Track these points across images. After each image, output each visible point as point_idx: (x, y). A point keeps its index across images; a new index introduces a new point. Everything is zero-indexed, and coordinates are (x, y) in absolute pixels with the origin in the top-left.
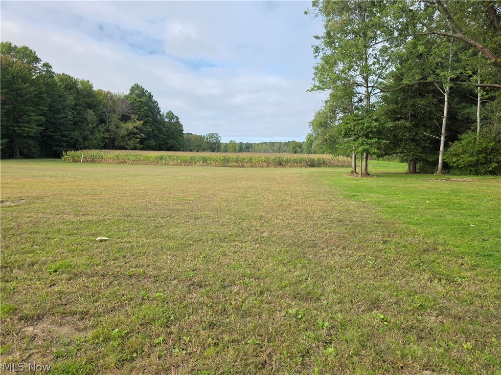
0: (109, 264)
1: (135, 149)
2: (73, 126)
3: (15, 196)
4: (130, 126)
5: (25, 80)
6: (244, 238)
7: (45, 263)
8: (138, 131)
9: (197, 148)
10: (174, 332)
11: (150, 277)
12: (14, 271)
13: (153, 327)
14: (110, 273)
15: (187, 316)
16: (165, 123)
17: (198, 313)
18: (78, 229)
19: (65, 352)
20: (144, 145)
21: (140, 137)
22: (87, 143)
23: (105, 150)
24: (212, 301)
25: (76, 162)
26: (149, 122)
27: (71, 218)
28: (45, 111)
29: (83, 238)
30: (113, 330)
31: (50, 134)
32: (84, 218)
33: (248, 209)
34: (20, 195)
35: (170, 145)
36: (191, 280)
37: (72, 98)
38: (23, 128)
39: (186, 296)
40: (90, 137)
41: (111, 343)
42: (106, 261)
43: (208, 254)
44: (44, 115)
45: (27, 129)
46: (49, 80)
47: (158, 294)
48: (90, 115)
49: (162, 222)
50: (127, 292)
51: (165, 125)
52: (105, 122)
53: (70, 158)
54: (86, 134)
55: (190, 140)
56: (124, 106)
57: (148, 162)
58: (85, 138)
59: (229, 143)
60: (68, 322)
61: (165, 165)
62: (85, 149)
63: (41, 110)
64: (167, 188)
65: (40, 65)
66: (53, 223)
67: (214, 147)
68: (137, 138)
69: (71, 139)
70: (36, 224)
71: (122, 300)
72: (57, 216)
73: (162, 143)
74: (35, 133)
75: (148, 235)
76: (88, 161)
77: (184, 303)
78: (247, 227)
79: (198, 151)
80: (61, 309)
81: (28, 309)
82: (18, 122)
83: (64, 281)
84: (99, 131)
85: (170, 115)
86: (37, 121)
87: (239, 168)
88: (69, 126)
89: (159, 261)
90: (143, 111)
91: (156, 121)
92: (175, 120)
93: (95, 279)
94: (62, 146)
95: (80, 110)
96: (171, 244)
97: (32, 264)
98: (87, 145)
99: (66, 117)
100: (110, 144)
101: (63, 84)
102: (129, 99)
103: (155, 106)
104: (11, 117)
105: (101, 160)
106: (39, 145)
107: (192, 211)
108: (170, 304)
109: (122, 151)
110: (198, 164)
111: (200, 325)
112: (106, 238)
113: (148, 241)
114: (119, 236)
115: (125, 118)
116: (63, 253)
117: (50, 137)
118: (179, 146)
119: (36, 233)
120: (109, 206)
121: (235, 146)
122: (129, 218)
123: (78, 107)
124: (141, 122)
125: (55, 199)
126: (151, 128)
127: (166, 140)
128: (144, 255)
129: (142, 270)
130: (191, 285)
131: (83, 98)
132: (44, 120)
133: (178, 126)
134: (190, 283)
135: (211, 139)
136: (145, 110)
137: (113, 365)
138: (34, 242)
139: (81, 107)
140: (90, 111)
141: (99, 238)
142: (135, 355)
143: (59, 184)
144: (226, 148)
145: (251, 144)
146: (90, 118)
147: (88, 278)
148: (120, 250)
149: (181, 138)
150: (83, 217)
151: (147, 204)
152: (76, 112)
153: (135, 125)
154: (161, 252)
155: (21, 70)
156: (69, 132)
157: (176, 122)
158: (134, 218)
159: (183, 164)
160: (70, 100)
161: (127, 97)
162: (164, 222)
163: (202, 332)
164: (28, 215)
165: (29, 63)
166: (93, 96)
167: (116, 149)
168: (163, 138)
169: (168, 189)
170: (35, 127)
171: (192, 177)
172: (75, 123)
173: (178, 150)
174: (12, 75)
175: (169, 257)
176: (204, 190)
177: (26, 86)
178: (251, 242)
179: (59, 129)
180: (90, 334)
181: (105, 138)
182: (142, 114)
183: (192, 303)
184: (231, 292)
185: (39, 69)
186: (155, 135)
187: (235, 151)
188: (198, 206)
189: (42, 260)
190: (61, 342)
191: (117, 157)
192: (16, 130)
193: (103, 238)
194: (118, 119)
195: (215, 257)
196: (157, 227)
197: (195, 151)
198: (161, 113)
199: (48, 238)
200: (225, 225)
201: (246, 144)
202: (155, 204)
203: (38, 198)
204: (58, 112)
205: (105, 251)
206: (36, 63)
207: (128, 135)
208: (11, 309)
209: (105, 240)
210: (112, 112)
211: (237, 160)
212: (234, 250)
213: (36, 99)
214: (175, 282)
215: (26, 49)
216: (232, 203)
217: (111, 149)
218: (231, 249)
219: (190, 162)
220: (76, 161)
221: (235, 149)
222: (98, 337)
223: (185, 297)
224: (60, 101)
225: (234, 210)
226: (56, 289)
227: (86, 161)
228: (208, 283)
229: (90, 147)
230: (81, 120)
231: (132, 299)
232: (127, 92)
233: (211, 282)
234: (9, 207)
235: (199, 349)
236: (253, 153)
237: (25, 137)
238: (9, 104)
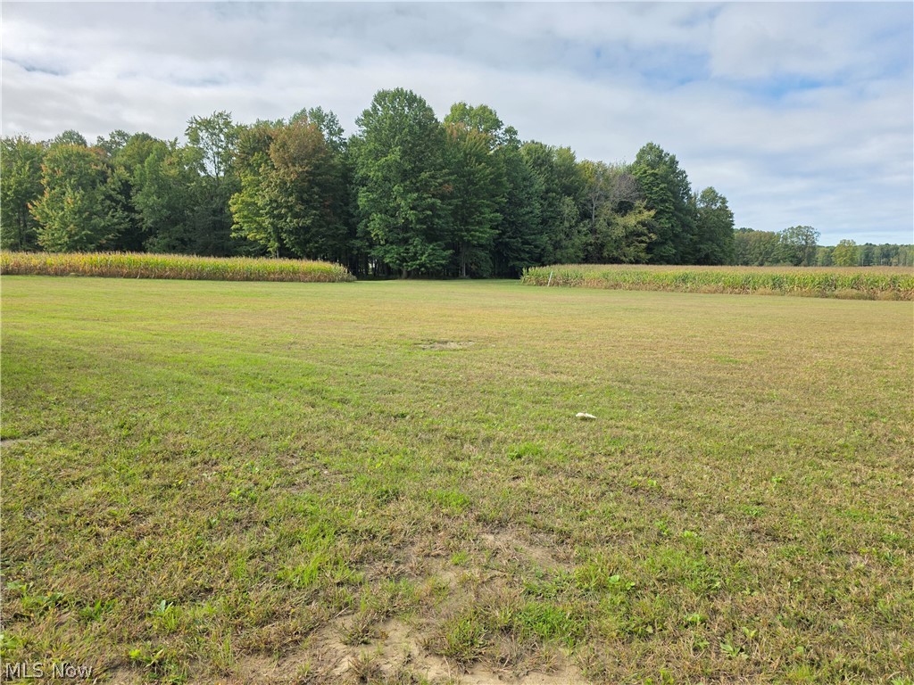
0: (598, 460)
1: (637, 262)
2: (540, 227)
3: (461, 334)
4: (631, 220)
5: (479, 159)
6: (879, 457)
7: (504, 441)
8: (645, 230)
9: (760, 258)
10: (723, 610)
11: (671, 497)
12: (465, 446)
13: (681, 591)
14: (601, 477)
15: (747, 589)
16: (697, 211)
17: (770, 590)
18: (548, 395)
19: (539, 589)
20: (655, 256)
21: (648, 240)
22: (558, 254)
23: (586, 265)
24: (802, 574)
25: (541, 285)
26: (668, 212)
27: (536, 375)
28: (503, 204)
29: (556, 409)
30: (611, 575)
31: (507, 240)
32: (555, 378)
33: (888, 394)
34: (467, 334)
35: (703, 254)
36: (752, 520)
37: (542, 179)
38: (472, 233)
39: (745, 551)
40: (564, 243)
41: (609, 596)
42: (593, 455)
43: (790, 478)
44: (501, 211)
45: (477, 234)
46: (513, 154)
47: (687, 533)
48: (568, 206)
49: (689, 399)
50: (630, 515)
51: (696, 216)
52: (590, 217)
53: (533, 278)
54: (558, 239)
55: (746, 242)
56: (623, 186)
57: (660, 286)
58: (557, 245)
59: (839, 246)
60: (542, 541)
61: (690, 292)
62: (555, 263)
63: (498, 203)
64: (695, 336)
65: (502, 131)
66: (512, 380)
67: (800, 254)
68: (642, 242)
69: (536, 247)
70: (490, 378)
71: (623, 528)
72: (517, 370)
73: (689, 250)
74: (487, 239)
75: (664, 420)
76: (558, 284)
77: (741, 563)
78: (886, 435)
79: (761, 264)
80: (530, 517)
81: (486, 507)
82: (467, 223)
83: (531, 475)
84: (579, 232)
85: (710, 195)
86: (491, 220)
87: (861, 301)
88: (534, 226)
89: (686, 472)
90: (656, 192)
91: (679, 208)
92: (718, 205)
93: (578, 481)
94: (523, 260)
95: (553, 199)
96: (708, 444)
97: (488, 440)
98: (559, 256)
99: (531, 212)
100: (596, 254)
101: (531, 158)
102: (634, 172)
103: (680, 181)
104: (459, 217)
105: (578, 282)
106: (491, 258)
107: (749, 385)
108: (712, 557)
109: (615, 266)
110: (761, 290)
111: (776, 614)
112: (591, 416)
113: (664, 431)
114: (612, 415)
115: (624, 208)
116: (528, 430)
117: (507, 244)
118: (722, 255)
119: (491, 392)
120: (594, 362)
121: (854, 253)
122: (628, 386)
123: (550, 194)
124: (652, 213)
125: (513, 343)
126: (669, 223)
127: (696, 243)
128: (657, 456)
129: (655, 482)
130: (753, 531)
131: (558, 178)
132: (501, 219)
133: (725, 215)
134: (750, 527)
135: (795, 239)
136: (662, 189)
137: (614, 634)
138: (488, 406)
139: (554, 194)
140: (568, 200)
141: (580, 415)
142: (650, 630)
143: (517, 319)
144: (830, 258)
145: (896, 248)
146: (567, 211)
147: (567, 477)
148: (616, 439)
149: (727, 240)
150: (554, 375)
151: (659, 363)
152: (546, 203)
153: (641, 218)
154: (689, 457)
155: (476, 143)
156: (533, 237)
157: (720, 209)
158: (636, 386)
159: (729, 290)
160: (540, 183)
161: (630, 169)
162: (693, 401)
163: (780, 628)
164: (480, 364)
165: (486, 131)
166: (574, 173)
167: (605, 263)
168: (691, 240)
169: (698, 338)
170: (488, 230)
171: (747, 316)
172: (544, 222)
173: (720, 262)
174: (465, 151)
175: (706, 468)
176: (776, 345)
177: (480, 167)
178: (896, 469)
179: (520, 232)
180: (576, 571)
181: (587, 245)
182: (654, 197)
183: (757, 567)
184: (847, 567)
185: (499, 138)
186: (676, 236)
187: (852, 262)
188: (762, 377)
189: (501, 435)
190: (533, 570)
191: (606, 276)
192: (464, 236)
193: (587, 415)
194: (612, 209)
195: (805, 487)
196: (681, 409)
197: (756, 263)
198: (692, 193)
199: (507, 403)
200: (825, 423)
201: (882, 247)
202: (674, 366)
203: (489, 340)
204: (521, 205)
205: (591, 437)
206: (496, 130)
207: (627, 237)
208: (465, 502)
209: (590, 418)
210: (603, 198)
211: (856, 284)
212: (853, 480)
213: (492, 187)
214: (721, 518)
215: (484, 109)
216: (844, 378)
217: (596, 263)
218: (845, 475)
219: (743, 287)
220: (540, 283)
221: (852, 260)
222: (587, 579)
223: (742, 552)
224: (525, 186)
225: (851, 393)
226: (523, 484)
227: (555, 284)
228: (791, 536)
229: (563, 261)
230: (553, 215)
231: (640, 530)
232: (631, 161)
233: (797, 535)
234: (454, 350)
235: (777, 661)
236: (901, 267)
237: (474, 246)
238: (458, 198)
